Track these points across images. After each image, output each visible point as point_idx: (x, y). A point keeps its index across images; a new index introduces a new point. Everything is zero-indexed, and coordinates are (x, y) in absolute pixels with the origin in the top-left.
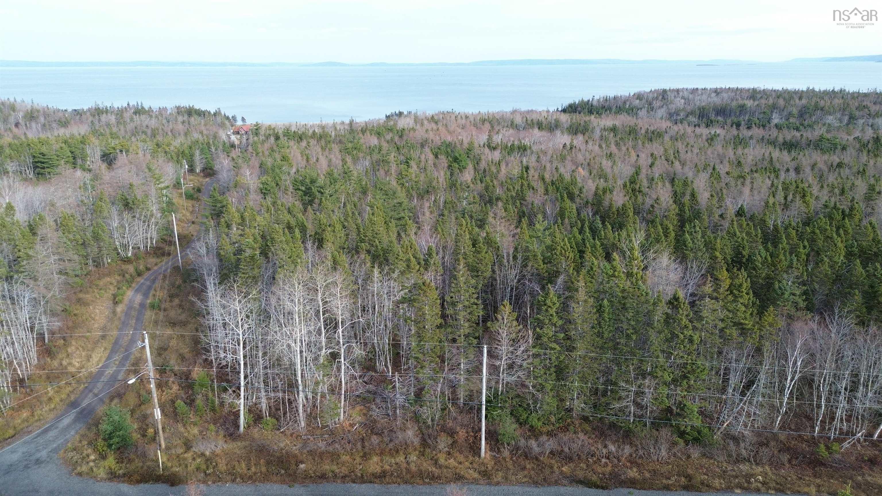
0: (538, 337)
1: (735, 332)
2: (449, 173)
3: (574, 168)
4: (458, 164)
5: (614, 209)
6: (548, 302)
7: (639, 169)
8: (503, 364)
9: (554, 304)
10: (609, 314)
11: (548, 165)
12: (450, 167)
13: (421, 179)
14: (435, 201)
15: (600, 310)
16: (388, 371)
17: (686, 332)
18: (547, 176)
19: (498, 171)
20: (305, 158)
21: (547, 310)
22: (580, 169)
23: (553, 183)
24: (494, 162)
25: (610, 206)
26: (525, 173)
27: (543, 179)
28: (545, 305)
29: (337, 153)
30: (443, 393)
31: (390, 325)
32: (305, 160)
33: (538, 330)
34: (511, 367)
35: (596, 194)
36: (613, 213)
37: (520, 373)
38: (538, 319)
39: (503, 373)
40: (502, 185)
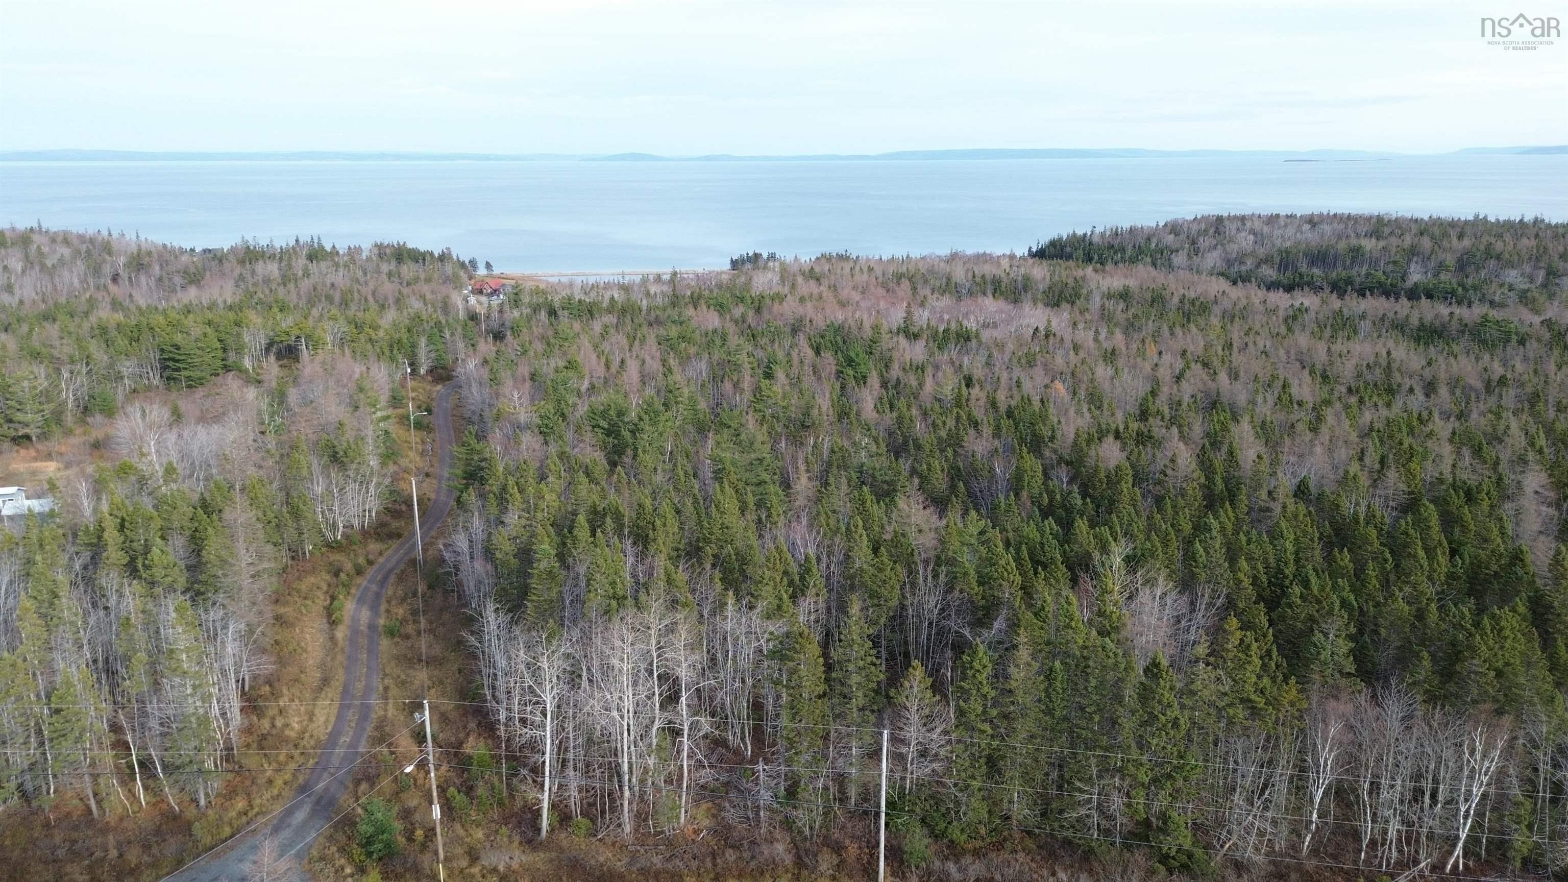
0: (961, 713)
1: (1240, 713)
2: (837, 386)
3: (1047, 381)
4: (854, 369)
5: (1102, 474)
6: (976, 665)
7: (1158, 384)
8: (911, 752)
9: (985, 667)
10: (1062, 682)
11: (1004, 376)
12: (839, 373)
13: (793, 402)
14: (815, 446)
15: (1049, 675)
16: (746, 749)
17: (1168, 713)
18: (1001, 396)
19: (920, 384)
20: (603, 360)
21: (974, 676)
22: (1058, 385)
23: (1010, 414)
24: (914, 364)
25: (1096, 469)
26: (964, 388)
27: (994, 405)
28: (972, 668)
29: (655, 348)
30: (826, 788)
31: (749, 682)
32: (602, 364)
33: (961, 703)
34: (923, 754)
35: (1075, 443)
36: (1100, 481)
37: (935, 765)
38: (962, 688)
39: (912, 764)
40: (925, 414)
